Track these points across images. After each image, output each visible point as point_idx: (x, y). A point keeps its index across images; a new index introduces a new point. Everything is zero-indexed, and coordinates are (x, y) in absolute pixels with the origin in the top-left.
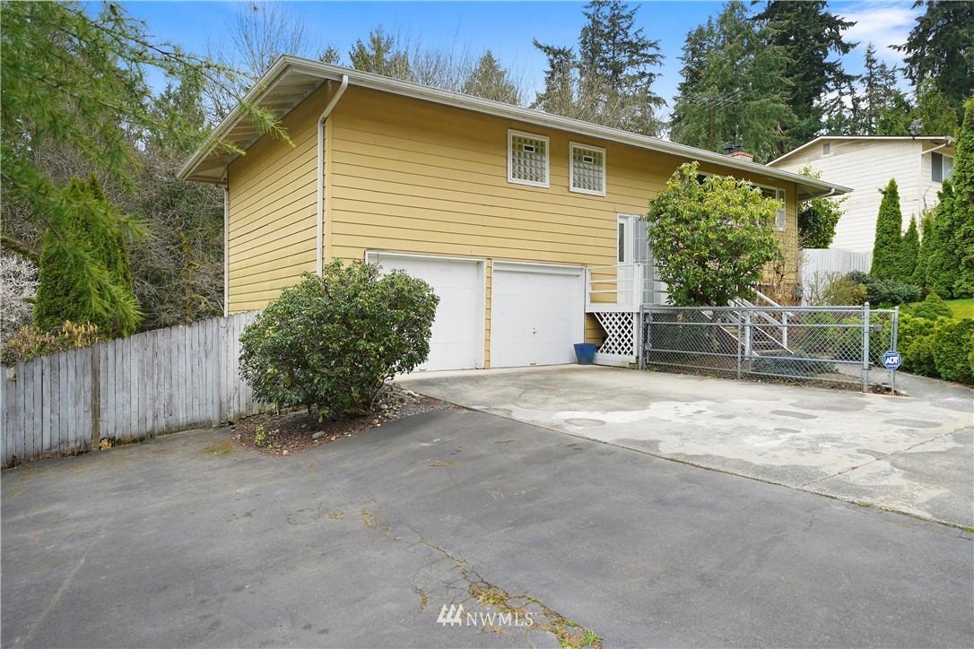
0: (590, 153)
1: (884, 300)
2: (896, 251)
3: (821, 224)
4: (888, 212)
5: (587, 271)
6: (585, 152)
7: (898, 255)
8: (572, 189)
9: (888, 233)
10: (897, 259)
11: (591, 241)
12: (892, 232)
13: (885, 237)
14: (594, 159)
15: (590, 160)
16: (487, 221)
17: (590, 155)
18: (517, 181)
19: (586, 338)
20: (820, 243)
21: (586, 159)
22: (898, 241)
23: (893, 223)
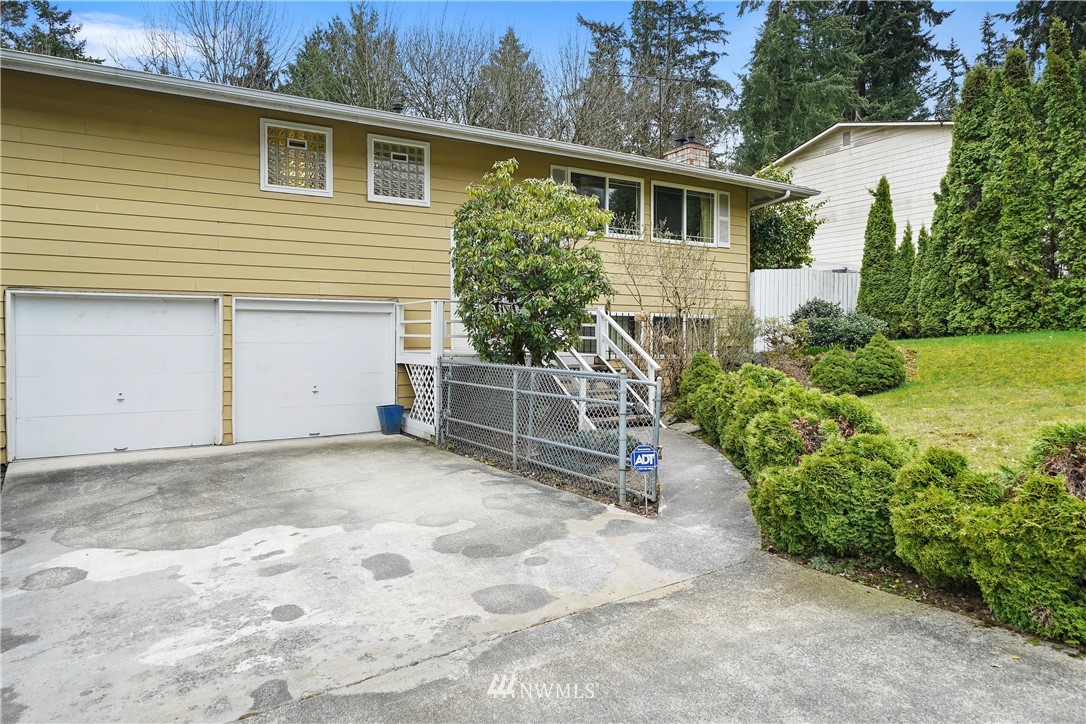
0: (403, 149)
1: (837, 339)
2: (886, 271)
3: (785, 236)
4: (876, 220)
5: (398, 308)
6: (395, 148)
7: (887, 276)
8: (372, 197)
9: (876, 247)
10: (887, 282)
11: (408, 267)
12: (881, 246)
13: (873, 253)
14: (416, 156)
15: (404, 158)
16: (224, 243)
17: (404, 152)
18: (275, 188)
19: (398, 398)
20: (788, 260)
21: (395, 157)
22: (889, 258)
23: (883, 234)
